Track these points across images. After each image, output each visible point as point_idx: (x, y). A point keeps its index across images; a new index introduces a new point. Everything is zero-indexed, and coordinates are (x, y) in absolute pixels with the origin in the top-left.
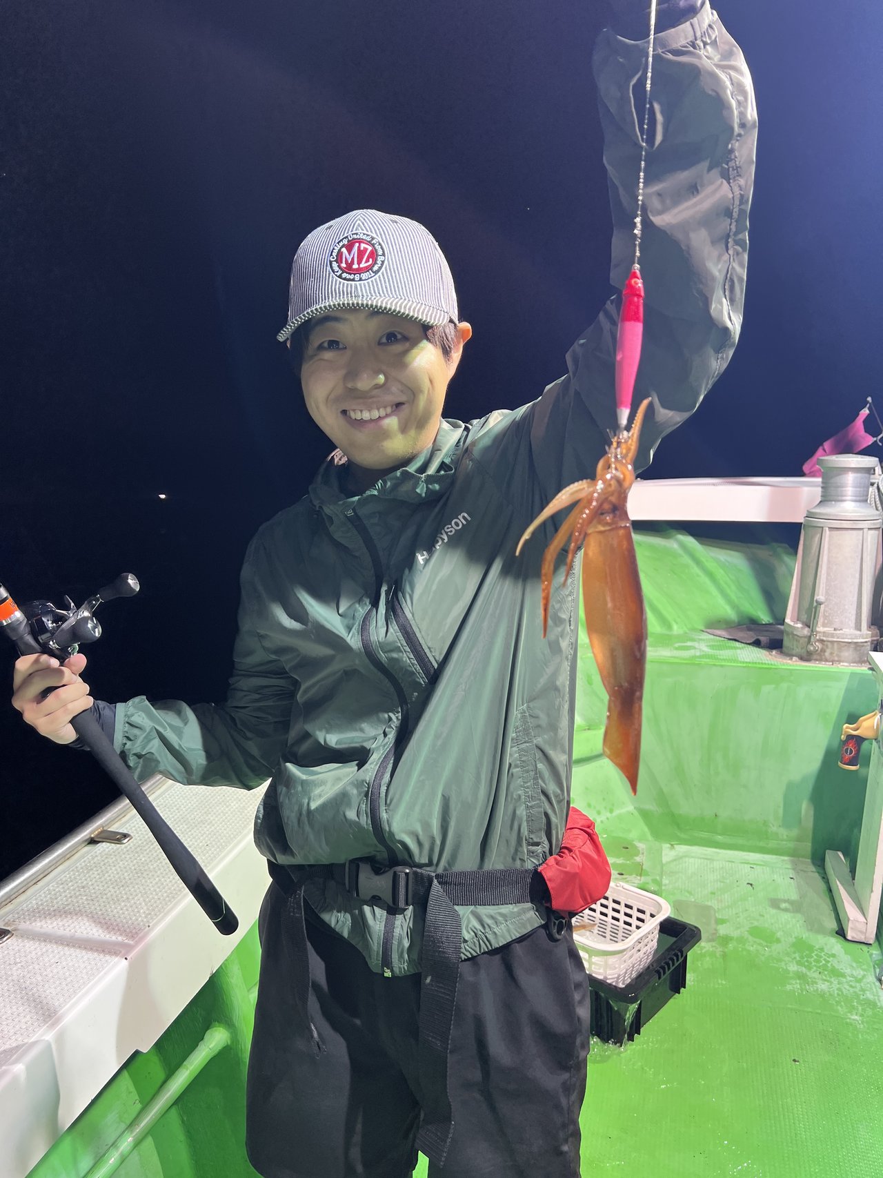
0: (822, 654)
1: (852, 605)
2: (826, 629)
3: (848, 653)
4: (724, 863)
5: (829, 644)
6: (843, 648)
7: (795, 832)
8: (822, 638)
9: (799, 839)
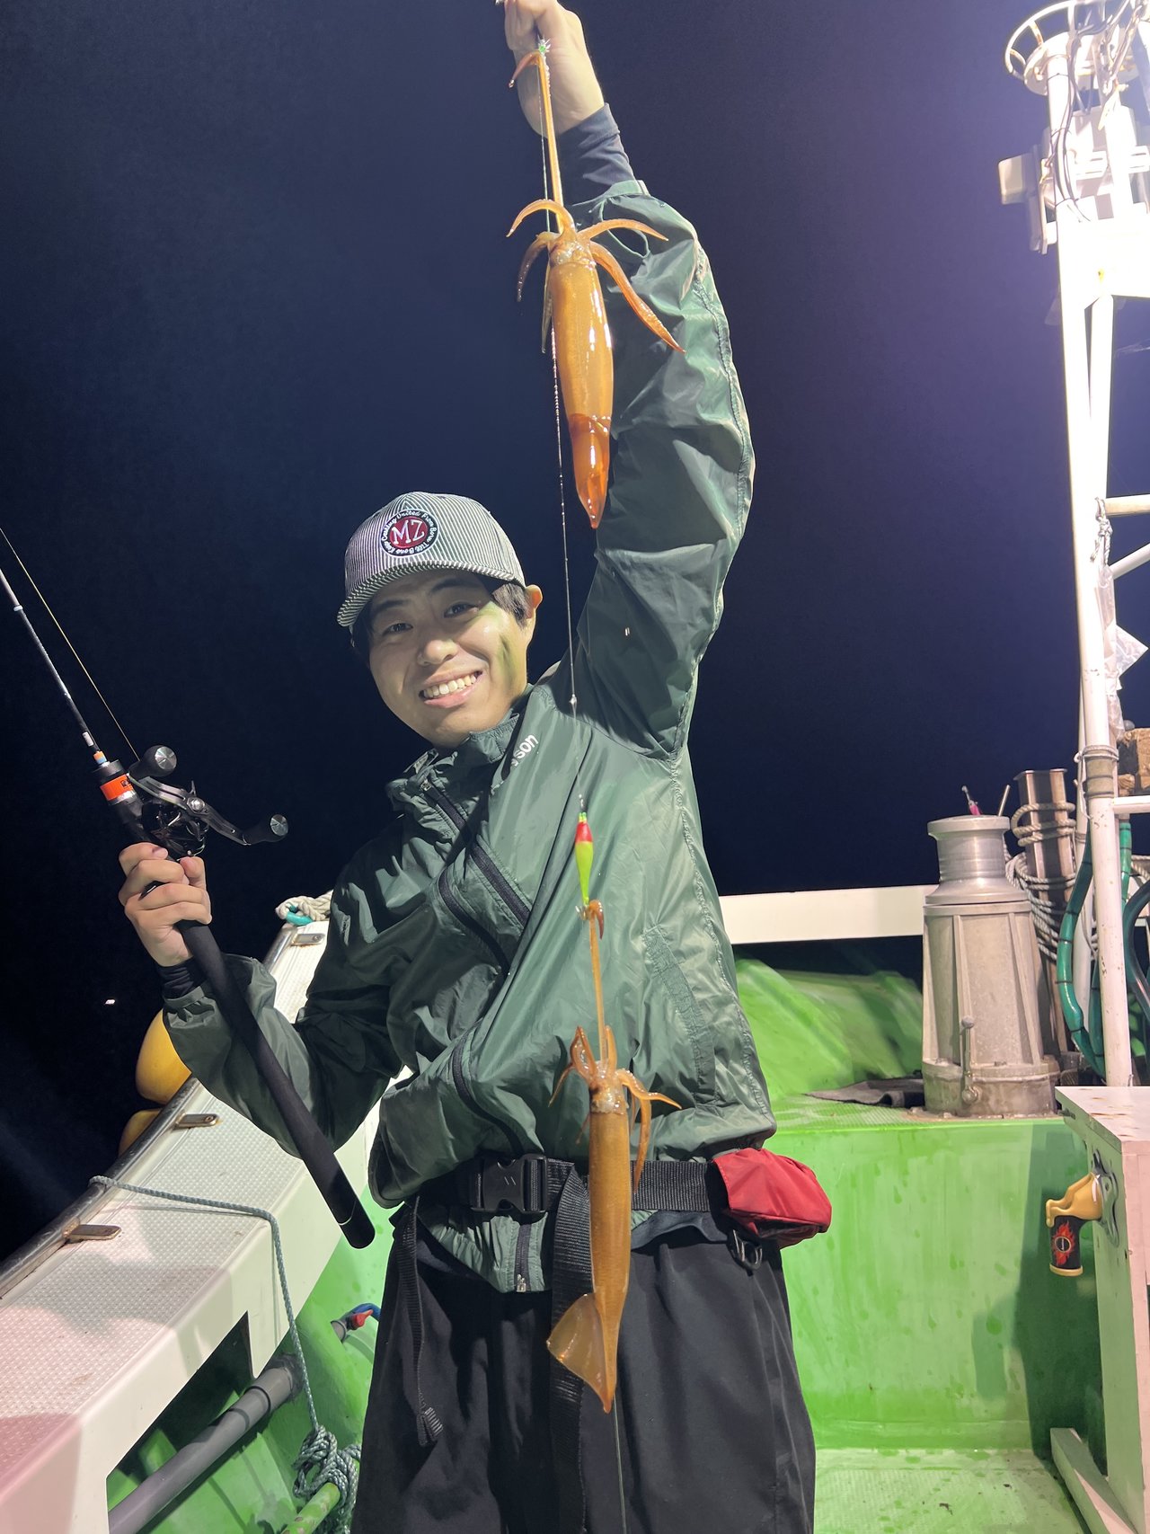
0: (984, 1103)
1: (1012, 1026)
2: (982, 1065)
3: (1020, 1100)
4: (896, 1472)
5: (992, 1086)
6: (1013, 1091)
7: (999, 1405)
8: (980, 1078)
9: (1009, 1415)
